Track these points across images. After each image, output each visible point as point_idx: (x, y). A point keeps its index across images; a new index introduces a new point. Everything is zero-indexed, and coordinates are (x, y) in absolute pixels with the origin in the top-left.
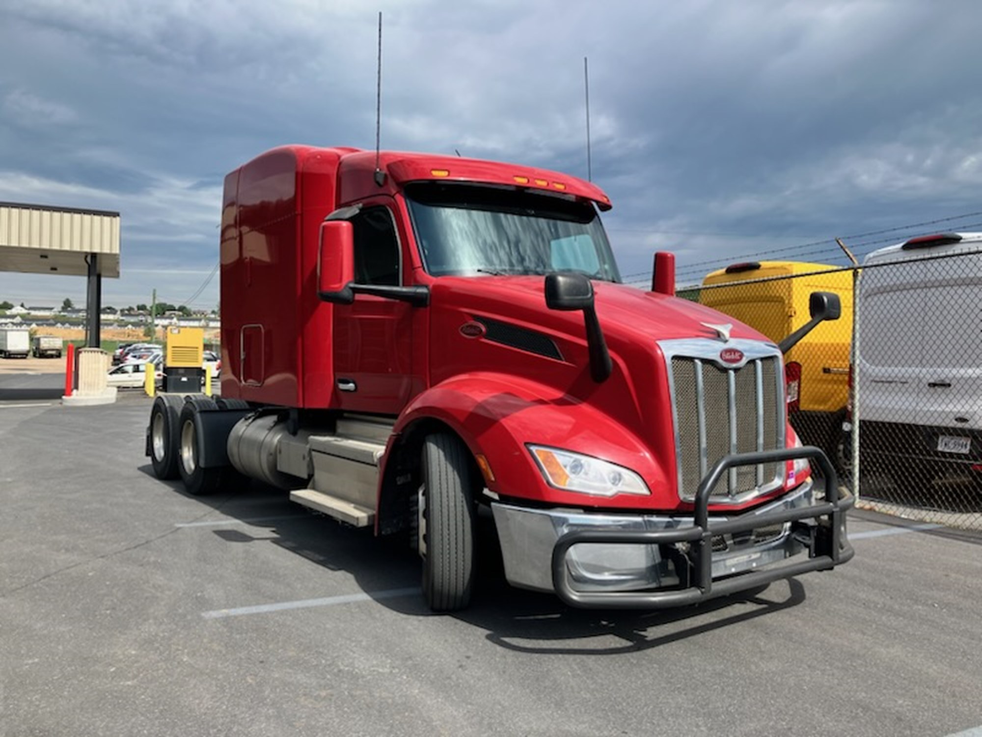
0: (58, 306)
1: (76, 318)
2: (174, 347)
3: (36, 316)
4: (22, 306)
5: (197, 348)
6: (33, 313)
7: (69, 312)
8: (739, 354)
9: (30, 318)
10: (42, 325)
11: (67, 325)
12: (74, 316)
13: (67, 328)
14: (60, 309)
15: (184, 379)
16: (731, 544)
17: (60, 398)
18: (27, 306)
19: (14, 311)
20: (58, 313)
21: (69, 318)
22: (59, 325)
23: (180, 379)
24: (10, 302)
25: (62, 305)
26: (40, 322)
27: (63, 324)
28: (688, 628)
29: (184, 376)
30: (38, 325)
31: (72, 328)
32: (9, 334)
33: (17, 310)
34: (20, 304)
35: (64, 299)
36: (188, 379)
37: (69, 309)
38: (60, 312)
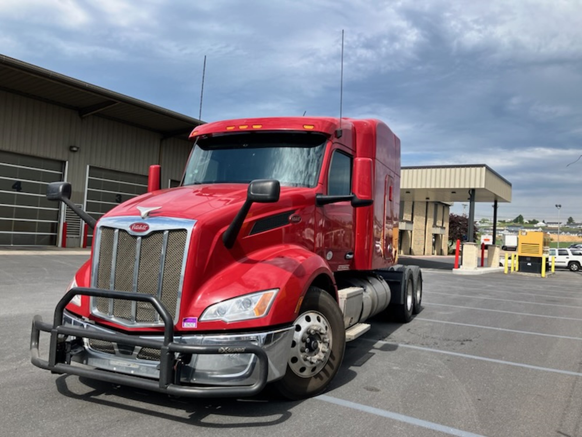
0: (565, 222)
1: (575, 229)
2: (523, 244)
3: (551, 228)
4: (544, 222)
5: (538, 244)
6: (549, 226)
7: (572, 225)
8: (146, 226)
9: (547, 229)
10: (553, 233)
11: (568, 233)
12: (574, 228)
13: (568, 235)
14: (566, 224)
15: (529, 264)
16: (135, 354)
17: (451, 269)
18: (546, 222)
19: (539, 225)
20: (564, 226)
21: (571, 229)
22: (563, 233)
23: (527, 263)
24: (537, 220)
25: (567, 221)
26: (552, 231)
27: (566, 232)
28: (120, 403)
29: (529, 262)
30: (551, 233)
31: (571, 235)
32: (506, 237)
33: (541, 224)
34: (542, 221)
35: (568, 217)
36: (532, 264)
37: (571, 223)
38: (565, 225)
